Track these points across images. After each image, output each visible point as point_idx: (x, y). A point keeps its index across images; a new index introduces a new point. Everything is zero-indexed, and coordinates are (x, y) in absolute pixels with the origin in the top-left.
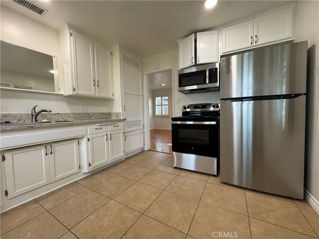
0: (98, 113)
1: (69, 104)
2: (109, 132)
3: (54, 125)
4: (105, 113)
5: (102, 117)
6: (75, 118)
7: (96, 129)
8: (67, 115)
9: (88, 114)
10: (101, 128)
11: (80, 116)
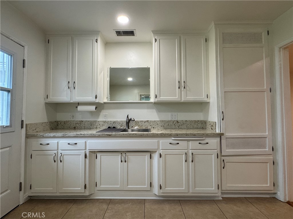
0: (191, 121)
1: (159, 111)
2: (190, 151)
3: (126, 135)
4: (201, 121)
5: (196, 126)
6: (163, 126)
7: (170, 143)
8: (155, 122)
9: (177, 122)
10: (178, 144)
11: (168, 124)
